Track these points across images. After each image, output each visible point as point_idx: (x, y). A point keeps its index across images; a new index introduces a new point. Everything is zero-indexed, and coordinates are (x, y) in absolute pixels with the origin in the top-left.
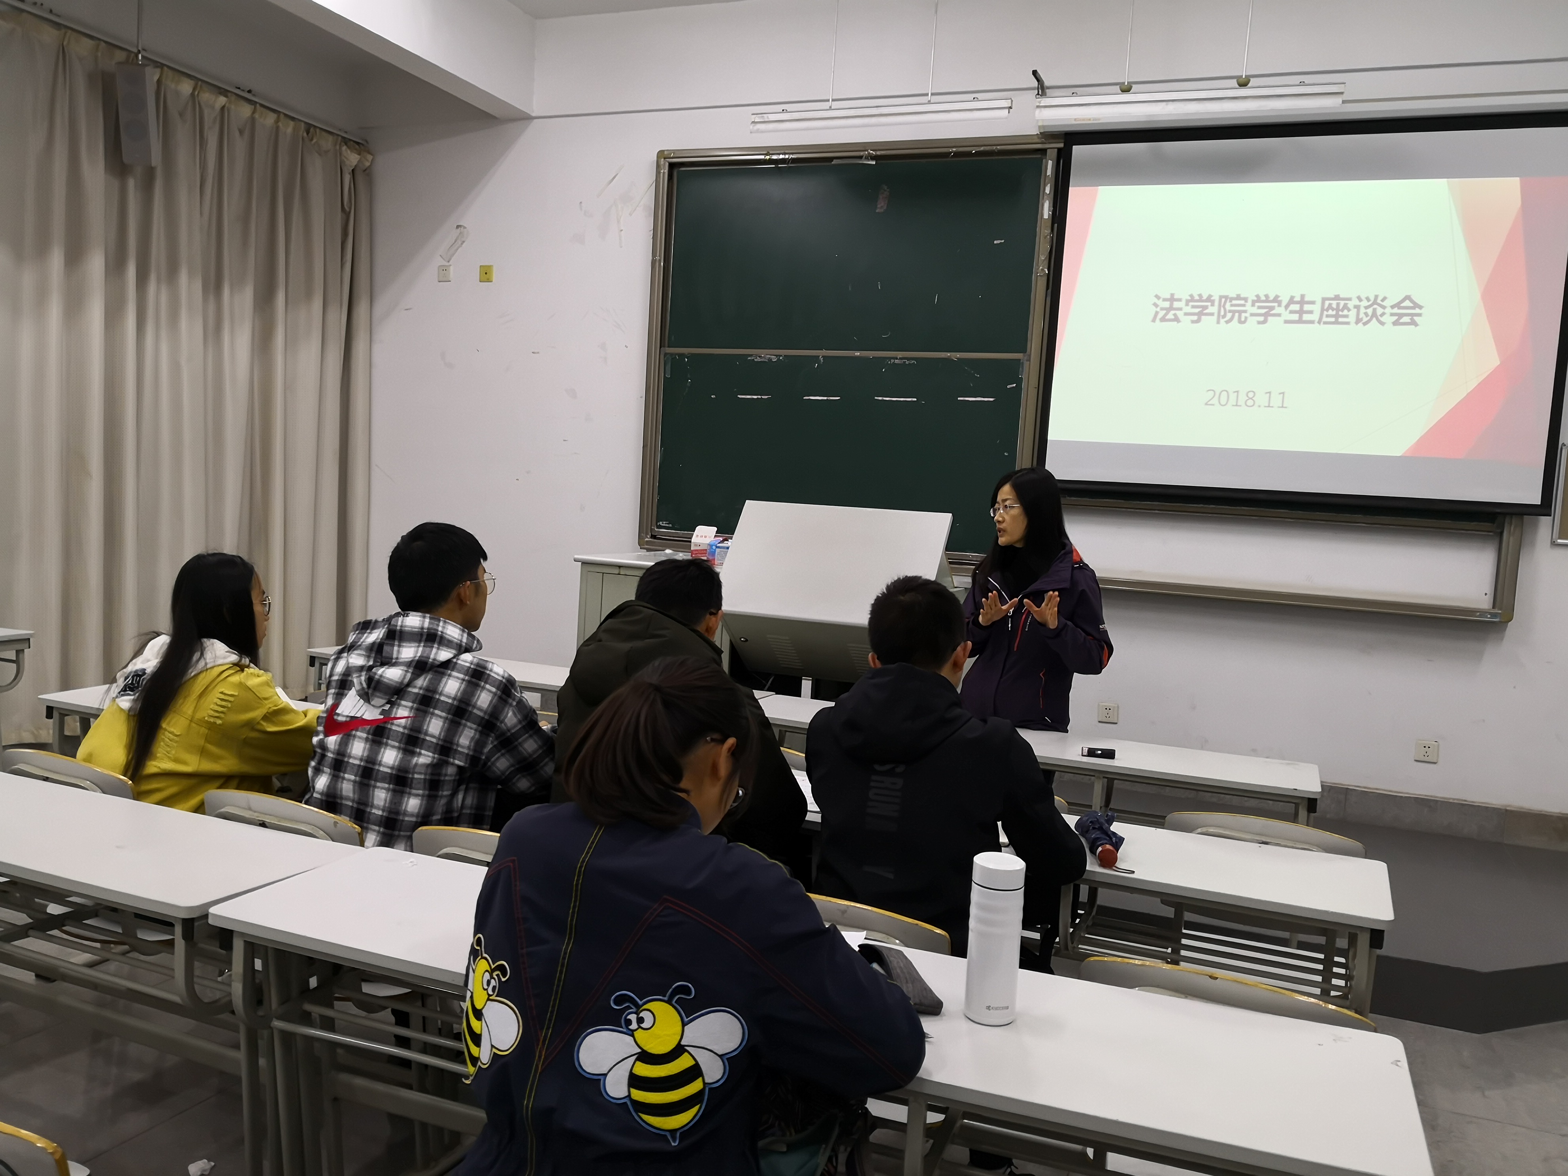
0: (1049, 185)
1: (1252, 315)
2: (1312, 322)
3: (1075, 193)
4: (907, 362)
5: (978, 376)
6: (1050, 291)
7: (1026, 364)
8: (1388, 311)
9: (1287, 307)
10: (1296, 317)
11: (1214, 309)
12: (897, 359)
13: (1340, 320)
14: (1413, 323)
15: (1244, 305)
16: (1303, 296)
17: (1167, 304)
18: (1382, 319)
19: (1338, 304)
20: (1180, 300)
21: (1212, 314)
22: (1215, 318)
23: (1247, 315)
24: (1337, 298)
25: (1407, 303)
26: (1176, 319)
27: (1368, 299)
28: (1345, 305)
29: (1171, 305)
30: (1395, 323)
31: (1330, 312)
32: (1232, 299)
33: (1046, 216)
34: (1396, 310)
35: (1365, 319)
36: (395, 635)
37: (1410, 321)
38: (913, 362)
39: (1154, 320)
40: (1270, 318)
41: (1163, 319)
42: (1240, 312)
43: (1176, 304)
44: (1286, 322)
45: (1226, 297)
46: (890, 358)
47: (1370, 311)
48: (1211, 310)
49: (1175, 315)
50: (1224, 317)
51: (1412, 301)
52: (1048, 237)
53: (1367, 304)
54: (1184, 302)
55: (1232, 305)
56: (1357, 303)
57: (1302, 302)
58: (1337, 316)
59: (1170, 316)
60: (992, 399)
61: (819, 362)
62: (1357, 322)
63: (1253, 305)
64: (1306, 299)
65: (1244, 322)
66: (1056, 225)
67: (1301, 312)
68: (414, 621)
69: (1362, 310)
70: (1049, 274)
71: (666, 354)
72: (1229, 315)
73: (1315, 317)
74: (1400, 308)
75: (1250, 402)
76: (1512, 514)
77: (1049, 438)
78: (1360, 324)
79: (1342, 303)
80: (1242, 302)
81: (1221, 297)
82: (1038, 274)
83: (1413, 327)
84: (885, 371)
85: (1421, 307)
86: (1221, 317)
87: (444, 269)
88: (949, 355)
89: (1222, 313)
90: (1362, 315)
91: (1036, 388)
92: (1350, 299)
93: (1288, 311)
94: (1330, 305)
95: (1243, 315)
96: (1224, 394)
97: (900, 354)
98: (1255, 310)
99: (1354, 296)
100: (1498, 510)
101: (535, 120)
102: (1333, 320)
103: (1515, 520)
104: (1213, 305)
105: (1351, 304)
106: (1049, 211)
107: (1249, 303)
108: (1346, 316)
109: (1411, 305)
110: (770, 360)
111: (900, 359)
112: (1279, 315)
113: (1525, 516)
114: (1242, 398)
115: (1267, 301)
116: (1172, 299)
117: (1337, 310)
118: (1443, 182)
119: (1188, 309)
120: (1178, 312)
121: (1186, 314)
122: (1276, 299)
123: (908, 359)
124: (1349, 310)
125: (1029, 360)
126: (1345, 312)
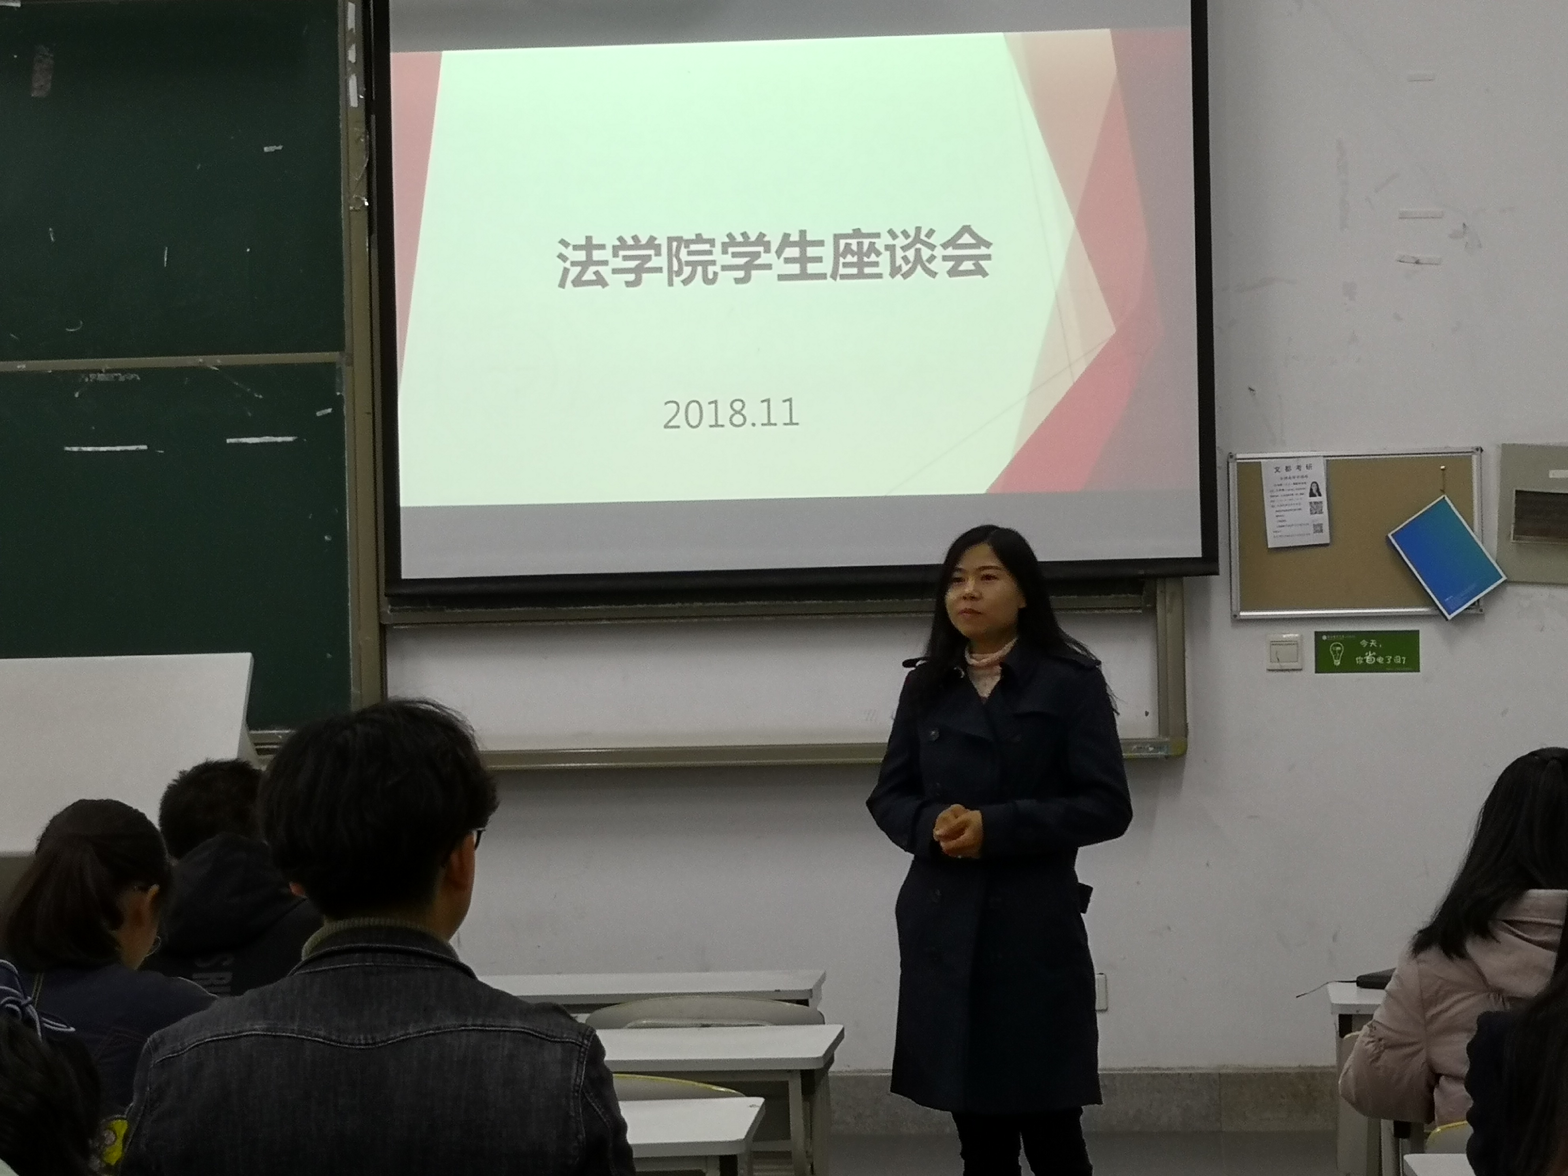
0: (354, 47)
1: (725, 268)
2: (823, 276)
3: (401, 64)
4: (122, 378)
5: (261, 397)
6: (375, 236)
7: (346, 370)
8: (939, 252)
9: (779, 253)
10: (795, 269)
11: (660, 261)
12: (101, 372)
13: (867, 270)
14: (980, 271)
15: (710, 253)
16: (803, 233)
17: (581, 256)
18: (932, 266)
19: (860, 244)
20: (602, 247)
21: (659, 270)
22: (665, 274)
23: (717, 268)
24: (857, 233)
25: (967, 239)
26: (600, 281)
27: (906, 234)
28: (872, 244)
29: (589, 256)
30: (953, 273)
31: (850, 259)
32: (688, 243)
33: (354, 102)
34: (950, 251)
35: (905, 268)
37: (973, 268)
38: (132, 376)
39: (562, 285)
40: (754, 273)
41: (578, 282)
42: (705, 264)
43: (597, 255)
44: (781, 277)
45: (679, 239)
46: (87, 372)
47: (911, 254)
48: (654, 262)
49: (597, 273)
50: (679, 273)
51: (973, 235)
52: (362, 140)
53: (904, 241)
54: (609, 251)
55: (690, 253)
56: (890, 241)
57: (803, 242)
58: (860, 265)
59: (589, 276)
60: (290, 439)
62: (893, 275)
63: (725, 252)
64: (809, 237)
65: (712, 281)
66: (373, 117)
67: (803, 260)
69: (899, 253)
70: (370, 208)
72: (687, 270)
73: (826, 267)
74: (956, 247)
75: (738, 419)
76: (1164, 577)
77: (402, 504)
78: (899, 277)
79: (866, 242)
80: (706, 247)
81: (670, 240)
82: (351, 208)
83: (979, 277)
84: (80, 395)
85: (988, 245)
86: (674, 275)
88: (201, 360)
89: (675, 267)
90: (899, 261)
91: (368, 413)
92: (878, 235)
93: (782, 259)
94: (848, 245)
95: (710, 269)
96: (694, 406)
97: (107, 363)
98: (728, 260)
99: (884, 231)
100: (1145, 571)
102: (854, 271)
103: (1169, 586)
104: (658, 254)
105: (880, 244)
106: (359, 93)
107: (718, 249)
108: (876, 264)
109: (973, 241)
111: (108, 371)
112: (768, 267)
113: (1185, 578)
114: (725, 413)
115: (746, 243)
116: (589, 246)
117: (860, 253)
118: (1001, 35)
119: (619, 263)
120: (601, 269)
121: (615, 271)
122: (761, 240)
123: (123, 371)
124: (878, 254)
125: (351, 364)
126: (873, 258)
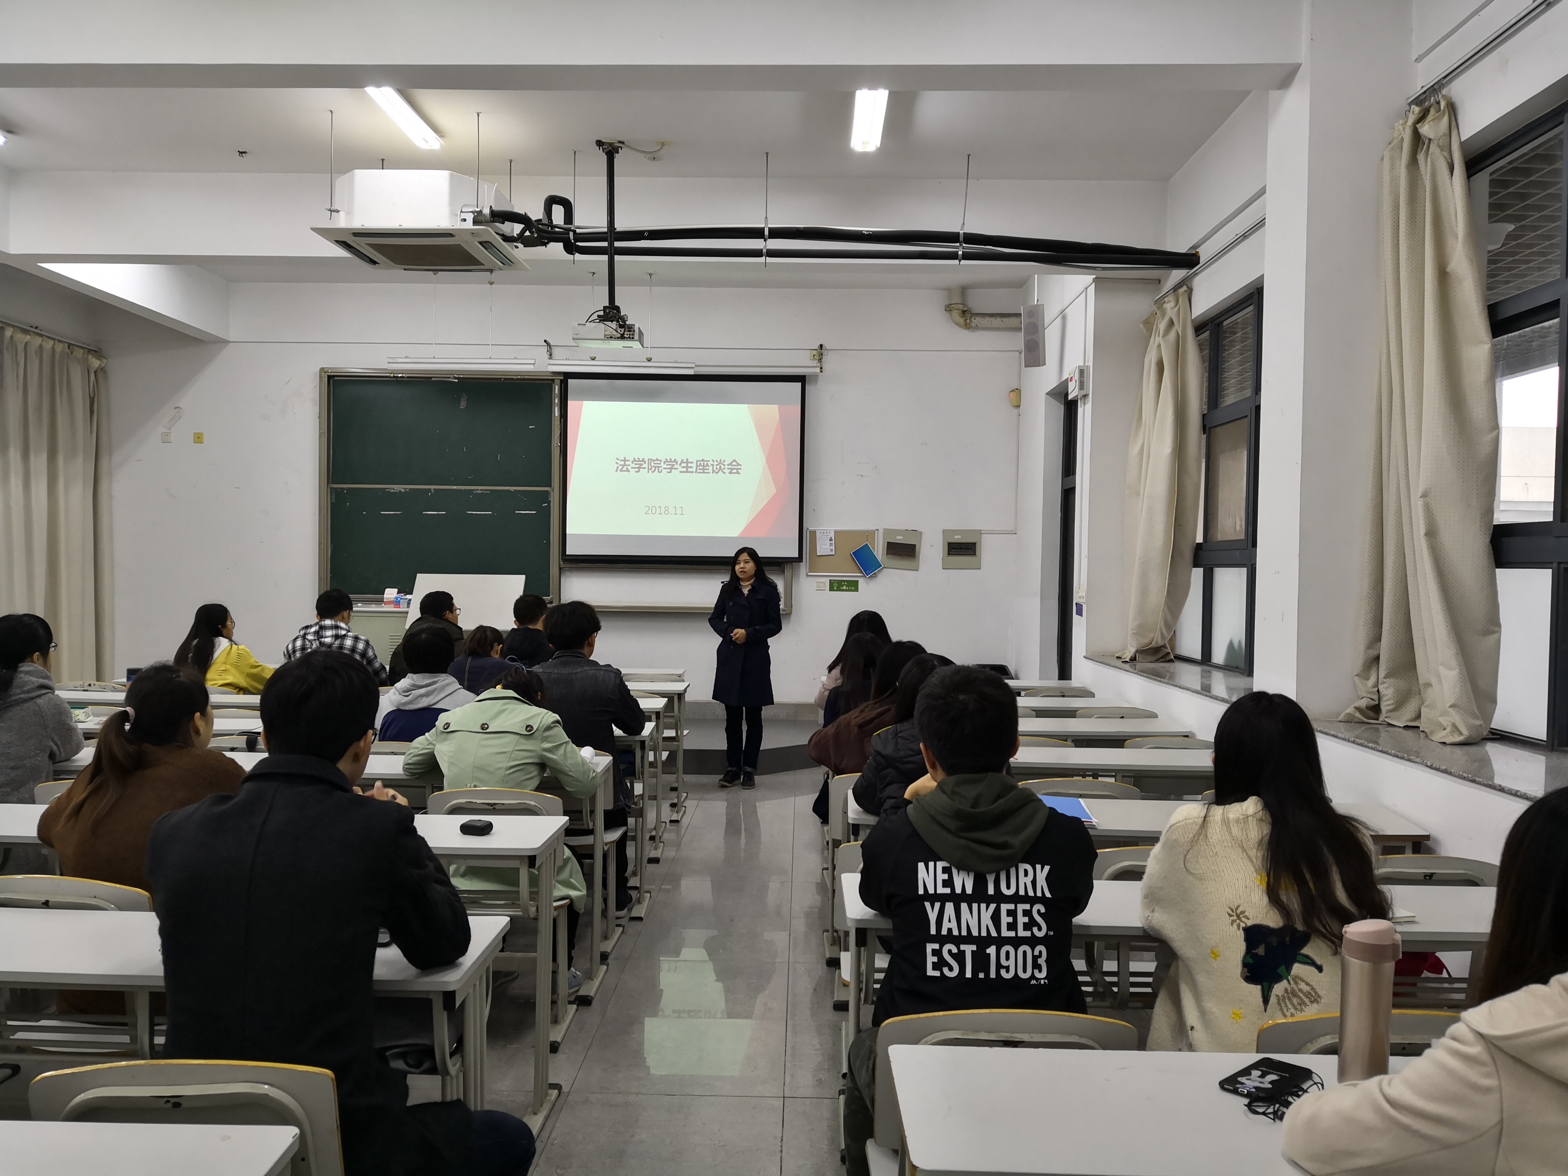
0: (557, 398)
1: (664, 468)
2: (693, 472)
3: (571, 404)
4: (485, 492)
5: (526, 500)
6: (562, 454)
7: (552, 493)
8: (726, 467)
9: (680, 465)
10: (685, 470)
11: (646, 466)
12: (478, 490)
13: (705, 471)
14: (738, 473)
15: (660, 464)
16: (687, 459)
17: (622, 463)
18: (724, 471)
19: (704, 464)
20: (629, 461)
21: (645, 468)
22: (647, 470)
23: (662, 468)
24: (703, 460)
25: (734, 463)
26: (628, 471)
27: (717, 461)
28: (707, 464)
29: (625, 463)
30: (730, 473)
31: (701, 467)
32: (654, 460)
33: (557, 415)
34: (730, 467)
35: (716, 471)
36: (322, 628)
37: (736, 471)
38: (488, 492)
39: (617, 471)
40: (673, 470)
41: (621, 471)
42: (659, 467)
43: (627, 463)
44: (681, 472)
45: (651, 459)
46: (475, 490)
47: (718, 467)
48: (644, 466)
49: (627, 468)
50: (651, 469)
51: (736, 462)
52: (559, 426)
53: (717, 463)
54: (631, 462)
55: (654, 464)
56: (712, 463)
57: (687, 462)
58: (704, 469)
59: (625, 469)
60: (535, 512)
61: (431, 492)
62: (713, 473)
63: (664, 464)
64: (689, 461)
65: (661, 472)
66: (562, 419)
67: (687, 467)
68: (328, 622)
69: (715, 467)
70: (560, 446)
71: (331, 488)
72: (653, 469)
73: (694, 469)
74: (731, 465)
75: (667, 512)
76: (787, 562)
77: (567, 533)
78: (715, 473)
79: (705, 463)
80: (659, 462)
81: (649, 459)
82: (555, 446)
84: (471, 497)
85: (740, 465)
86: (649, 470)
87: (167, 434)
88: (508, 488)
89: (650, 467)
90: (715, 469)
91: (558, 506)
92: (709, 461)
93: (681, 467)
94: (700, 464)
95: (660, 469)
96: (654, 508)
97: (480, 488)
98: (665, 466)
99: (711, 460)
100: (781, 561)
101: (231, 343)
102: (702, 471)
103: (789, 565)
104: (645, 463)
105: (709, 464)
106: (558, 412)
107: (663, 463)
108: (708, 469)
109: (736, 464)
110: (400, 491)
111: (481, 490)
112: (677, 469)
113: (793, 563)
114: (663, 510)
115: (671, 462)
116: (625, 460)
117: (704, 466)
118: (746, 405)
119: (633, 465)
120: (628, 467)
121: (632, 468)
122: (675, 461)
123: (486, 490)
124: (709, 466)
125: (553, 491)
126: (707, 467)
